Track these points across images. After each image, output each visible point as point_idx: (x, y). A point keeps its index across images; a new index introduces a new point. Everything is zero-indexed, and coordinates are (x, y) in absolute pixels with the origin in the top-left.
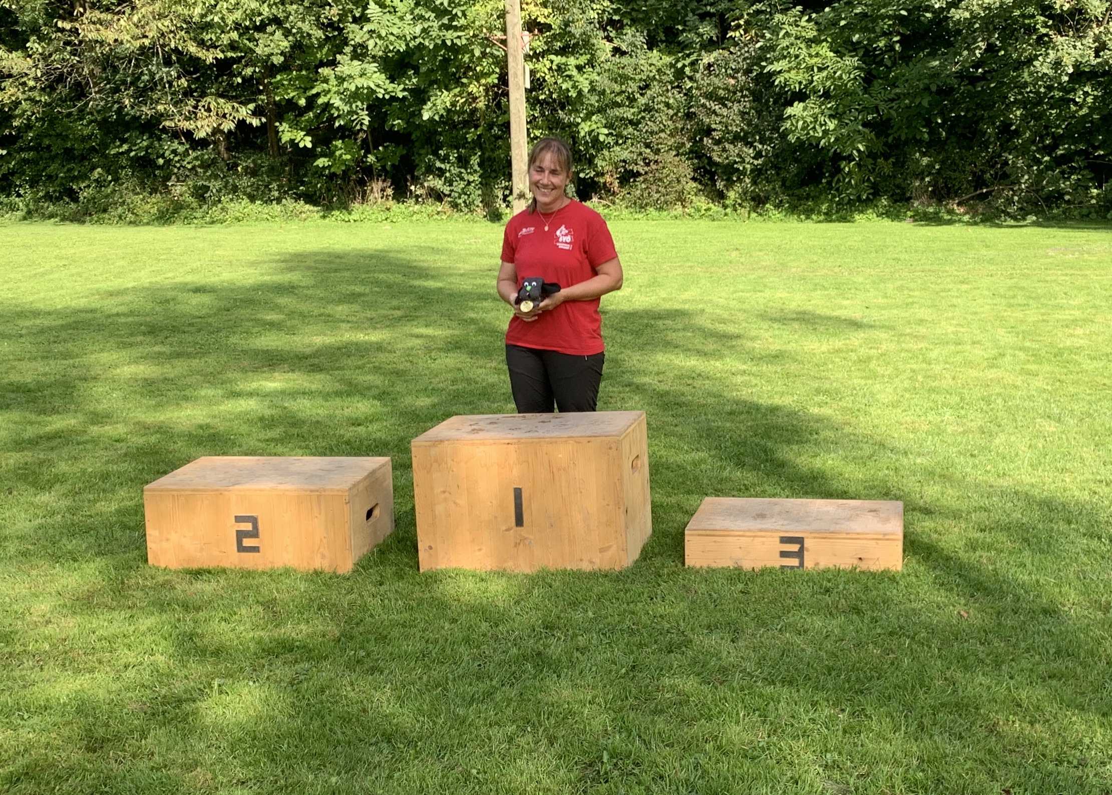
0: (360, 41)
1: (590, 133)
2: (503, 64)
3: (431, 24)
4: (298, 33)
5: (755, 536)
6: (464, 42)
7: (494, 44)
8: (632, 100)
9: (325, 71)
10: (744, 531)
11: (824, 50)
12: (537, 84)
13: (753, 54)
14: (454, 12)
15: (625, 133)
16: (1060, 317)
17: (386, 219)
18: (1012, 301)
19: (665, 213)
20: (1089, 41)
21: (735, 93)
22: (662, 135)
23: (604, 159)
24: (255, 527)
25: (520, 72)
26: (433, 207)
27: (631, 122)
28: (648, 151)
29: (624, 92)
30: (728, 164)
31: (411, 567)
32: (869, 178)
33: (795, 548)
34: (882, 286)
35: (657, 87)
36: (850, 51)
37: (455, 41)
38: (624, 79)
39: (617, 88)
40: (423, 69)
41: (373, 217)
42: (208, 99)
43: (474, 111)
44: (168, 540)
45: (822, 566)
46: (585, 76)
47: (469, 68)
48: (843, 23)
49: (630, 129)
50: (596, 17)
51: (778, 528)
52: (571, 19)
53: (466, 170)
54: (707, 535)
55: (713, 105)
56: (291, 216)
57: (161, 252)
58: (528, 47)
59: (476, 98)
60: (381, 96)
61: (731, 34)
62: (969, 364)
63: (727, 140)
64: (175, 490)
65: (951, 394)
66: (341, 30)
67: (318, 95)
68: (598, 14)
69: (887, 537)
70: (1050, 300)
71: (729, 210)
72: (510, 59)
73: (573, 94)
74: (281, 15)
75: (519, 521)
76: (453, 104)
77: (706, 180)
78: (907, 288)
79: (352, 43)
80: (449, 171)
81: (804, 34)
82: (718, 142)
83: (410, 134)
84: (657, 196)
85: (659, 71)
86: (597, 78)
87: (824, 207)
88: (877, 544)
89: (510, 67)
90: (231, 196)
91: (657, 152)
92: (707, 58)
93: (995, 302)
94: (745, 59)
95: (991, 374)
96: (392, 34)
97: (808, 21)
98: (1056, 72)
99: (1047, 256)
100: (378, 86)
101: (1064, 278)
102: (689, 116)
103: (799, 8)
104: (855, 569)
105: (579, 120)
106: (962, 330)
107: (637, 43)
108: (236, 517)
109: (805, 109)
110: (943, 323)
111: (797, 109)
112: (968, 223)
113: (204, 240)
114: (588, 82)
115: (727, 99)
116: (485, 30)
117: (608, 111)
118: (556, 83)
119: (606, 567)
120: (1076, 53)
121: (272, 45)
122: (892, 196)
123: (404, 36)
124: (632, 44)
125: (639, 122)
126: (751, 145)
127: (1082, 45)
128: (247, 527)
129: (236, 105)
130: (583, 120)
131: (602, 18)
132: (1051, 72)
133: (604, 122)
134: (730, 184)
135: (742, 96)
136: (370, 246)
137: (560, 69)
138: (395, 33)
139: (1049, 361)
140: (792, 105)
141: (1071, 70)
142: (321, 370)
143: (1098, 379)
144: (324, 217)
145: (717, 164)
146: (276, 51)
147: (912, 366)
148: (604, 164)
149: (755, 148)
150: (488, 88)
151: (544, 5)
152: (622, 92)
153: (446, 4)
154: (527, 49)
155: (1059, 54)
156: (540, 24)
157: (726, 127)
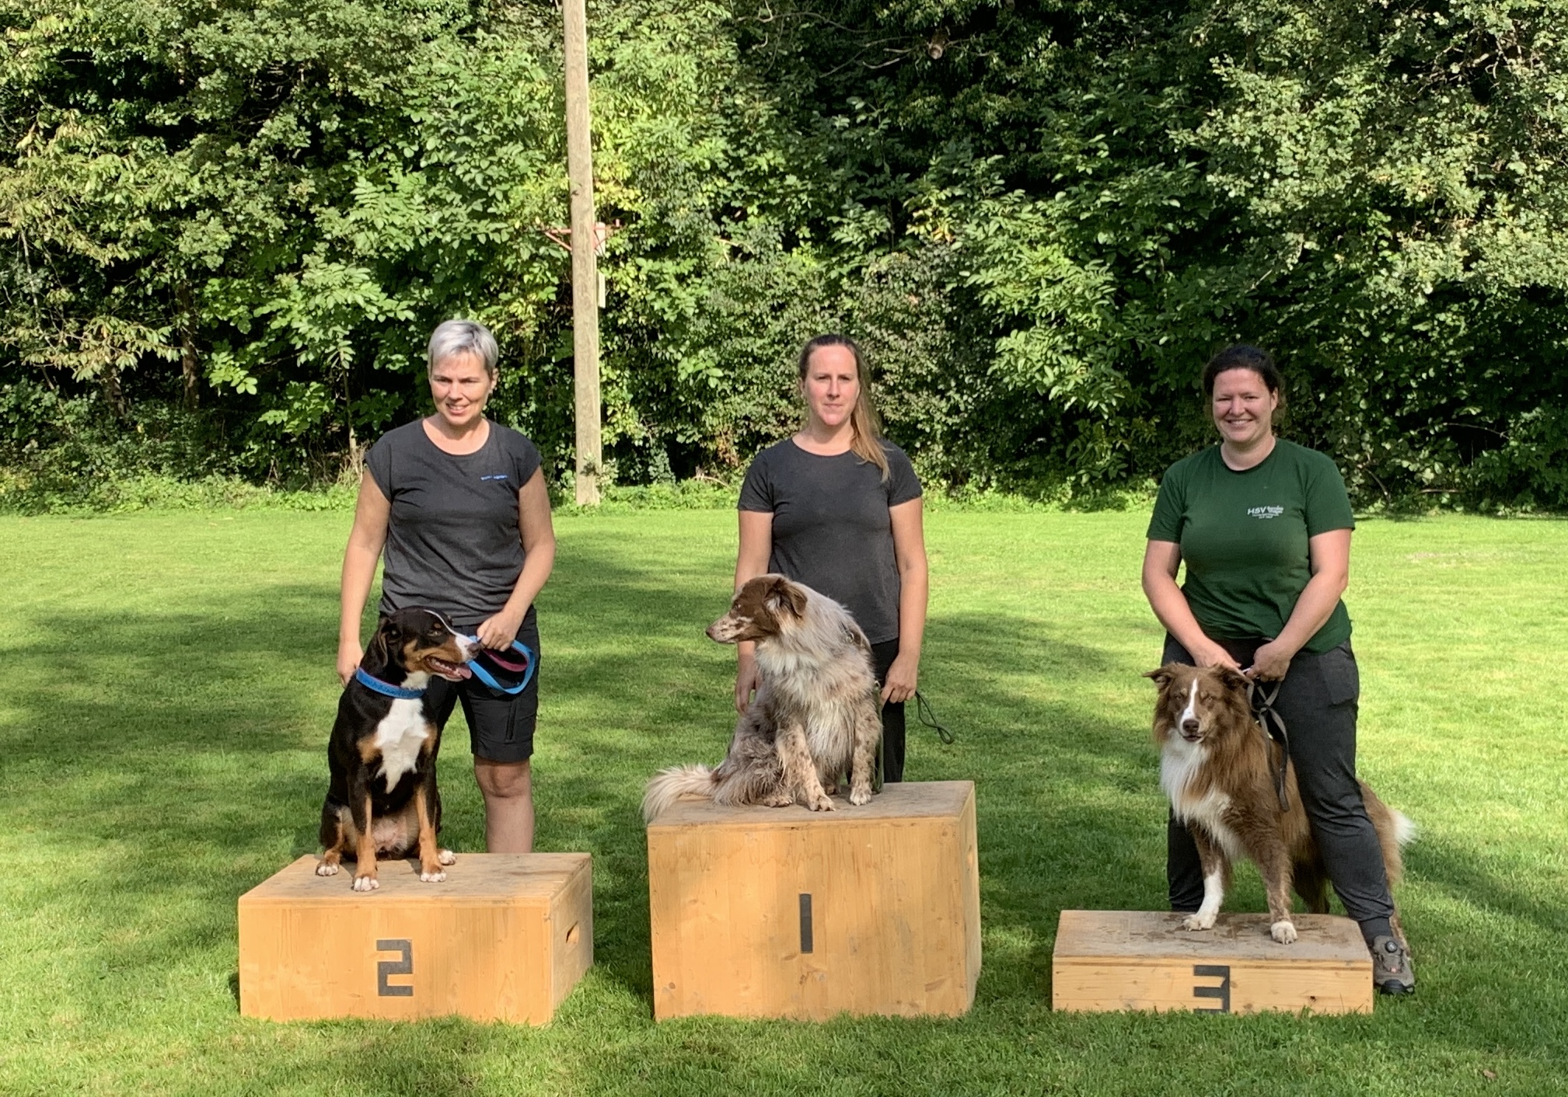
0: (341, 235)
1: (695, 375)
2: (564, 271)
3: (454, 210)
4: (245, 221)
6: (505, 237)
7: (551, 241)
8: (759, 326)
9: (287, 280)
11: (1056, 254)
12: (616, 301)
13: (947, 259)
14: (491, 193)
15: (748, 375)
20: (1455, 246)
21: (919, 319)
23: (715, 415)
25: (591, 283)
27: (758, 359)
28: (785, 402)
29: (748, 314)
30: (908, 424)
35: (799, 307)
36: (1093, 257)
37: (491, 236)
38: (749, 295)
39: (738, 308)
40: (438, 279)
42: (99, 320)
46: (689, 290)
47: (510, 275)
48: (1084, 216)
49: (757, 370)
50: (707, 203)
52: (670, 206)
55: (885, 334)
56: (221, 501)
58: (604, 246)
59: (519, 324)
60: (373, 318)
61: (911, 229)
63: (906, 388)
66: (310, 217)
67: (271, 316)
68: (709, 198)
72: (576, 265)
73: (670, 316)
74: (221, 193)
79: (328, 236)
81: (1026, 230)
82: (891, 390)
83: (413, 376)
85: (801, 282)
86: (707, 293)
89: (575, 275)
90: (124, 471)
92: (879, 263)
94: (932, 268)
96: (393, 225)
97: (1032, 212)
98: (1408, 291)
100: (369, 302)
103: (1019, 192)
105: (679, 356)
107: (768, 241)
109: (1027, 342)
111: (1016, 340)
114: (693, 299)
115: (909, 327)
116: (538, 220)
117: (724, 343)
118: (644, 300)
120: (1435, 264)
121: (205, 239)
123: (412, 228)
124: (762, 243)
125: (771, 360)
126: (942, 394)
127: (1445, 252)
129: (143, 329)
130: (684, 355)
131: (715, 203)
132: (1399, 292)
133: (717, 359)
135: (931, 323)
137: (651, 282)
138: (398, 223)
140: (1008, 335)
141: (1429, 290)
144: (272, 503)
146: (211, 248)
148: (715, 422)
149: (949, 399)
150: (540, 306)
151: (628, 183)
152: (745, 315)
153: (479, 181)
154: (602, 251)
155: (1411, 265)
156: (622, 211)
157: (905, 367)
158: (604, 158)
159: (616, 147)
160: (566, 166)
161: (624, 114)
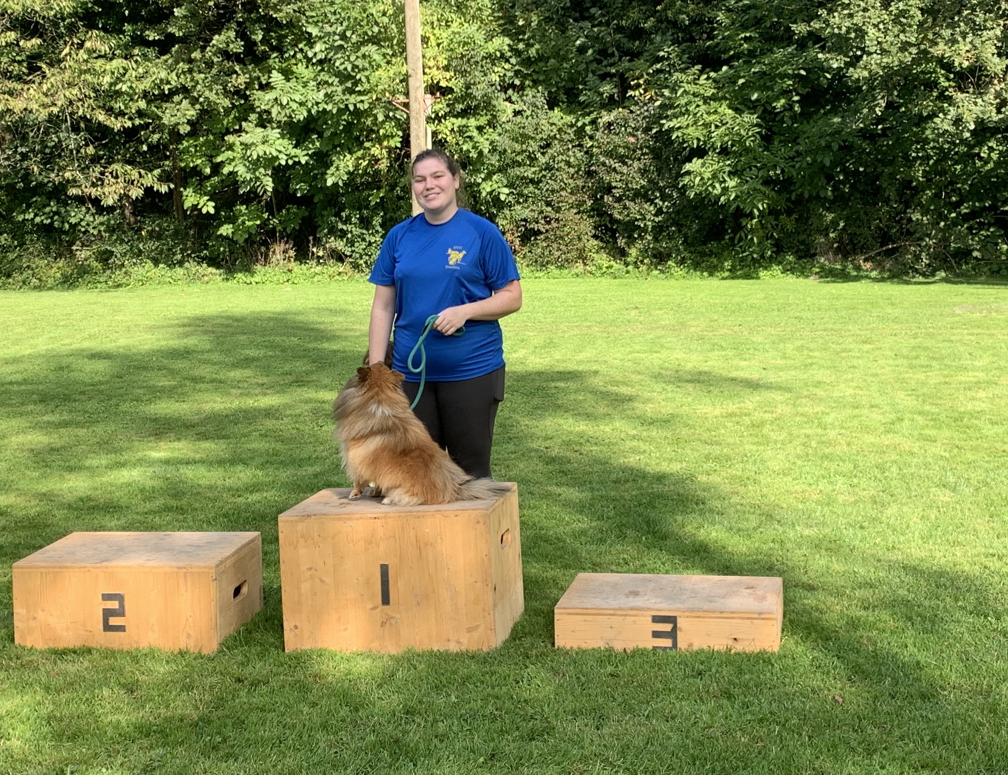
0: (266, 108)
1: (491, 193)
2: (405, 127)
3: (334, 89)
4: (205, 101)
5: (626, 615)
6: (366, 106)
7: (397, 109)
8: (532, 159)
9: (230, 138)
10: (615, 609)
11: (723, 108)
13: (652, 112)
14: (358, 77)
15: (526, 192)
16: (964, 379)
17: (288, 281)
18: (914, 362)
19: (566, 271)
20: (990, 97)
21: (634, 151)
22: (563, 193)
23: (505, 218)
24: (122, 605)
25: (422, 134)
26: (334, 267)
27: (532, 181)
28: (549, 209)
29: (525, 151)
30: (629, 221)
31: (276, 647)
32: (772, 234)
33: (668, 627)
34: (781, 346)
35: (558, 146)
36: (749, 109)
37: (358, 105)
38: (524, 138)
39: (518, 147)
40: (327, 134)
41: (275, 279)
42: (116, 166)
43: (377, 172)
44: (35, 618)
45: (696, 648)
46: (486, 136)
47: (372, 131)
48: (741, 81)
49: (531, 188)
50: (498, 79)
51: (650, 606)
53: (368, 230)
54: (577, 614)
55: (612, 163)
56: (195, 278)
57: (61, 318)
58: (430, 110)
59: (379, 160)
60: (284, 162)
61: (630, 93)
62: (866, 429)
63: (628, 198)
64: (46, 567)
65: (844, 461)
66: (246, 98)
67: (223, 163)
68: (500, 76)
69: (763, 616)
70: (954, 360)
71: (630, 268)
72: (412, 122)
73: (473, 154)
74: (189, 85)
75: (386, 600)
76: (357, 167)
77: (607, 238)
78: (808, 348)
79: (258, 110)
80: (351, 232)
81: (703, 92)
82: (619, 200)
83: (313, 196)
84: (558, 254)
85: (560, 130)
86: (497, 138)
87: (727, 264)
88: (752, 623)
89: (412, 129)
90: (134, 260)
91: (558, 210)
92: (606, 117)
93: (897, 362)
94: (644, 118)
95: (887, 440)
96: (294, 101)
97: (708, 78)
98: (957, 129)
99: (954, 315)
100: (281, 152)
101: (970, 337)
102: (590, 174)
103: (699, 67)
104: (730, 650)
105: (480, 181)
106: (861, 393)
107: (537, 103)
108: (103, 595)
109: (703, 165)
110: (842, 386)
111: (695, 165)
112: (875, 280)
113: (105, 305)
114: (488, 142)
115: (627, 157)
116: (387, 94)
117: (509, 171)
118: (457, 144)
119: (473, 648)
120: (977, 110)
121: (179, 114)
122: (796, 252)
123: (306, 102)
124: (532, 105)
125: (540, 181)
126: (652, 202)
127: (983, 101)
128: (114, 605)
129: (143, 172)
130: (483, 180)
131: (504, 80)
132: (952, 129)
133: (505, 181)
134: (631, 241)
135: (643, 154)
136: (269, 309)
137: (462, 130)
138: (297, 100)
139: (949, 426)
140: (690, 162)
141: (972, 127)
142: (207, 439)
143: (998, 445)
144: (227, 279)
145: (618, 222)
146: (182, 120)
147: (806, 431)
148: (504, 222)
149: (656, 204)
150: (390, 150)
151: (447, 68)
152: (523, 151)
153: (349, 69)
154: (429, 112)
155: (960, 111)
156: (442, 87)
157: (627, 184)
158: (430, 53)
159: (438, 45)
160: (406, 59)
161: (443, 24)
